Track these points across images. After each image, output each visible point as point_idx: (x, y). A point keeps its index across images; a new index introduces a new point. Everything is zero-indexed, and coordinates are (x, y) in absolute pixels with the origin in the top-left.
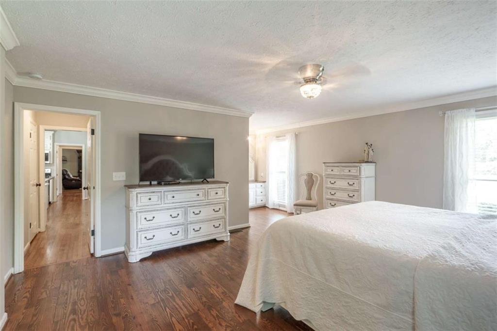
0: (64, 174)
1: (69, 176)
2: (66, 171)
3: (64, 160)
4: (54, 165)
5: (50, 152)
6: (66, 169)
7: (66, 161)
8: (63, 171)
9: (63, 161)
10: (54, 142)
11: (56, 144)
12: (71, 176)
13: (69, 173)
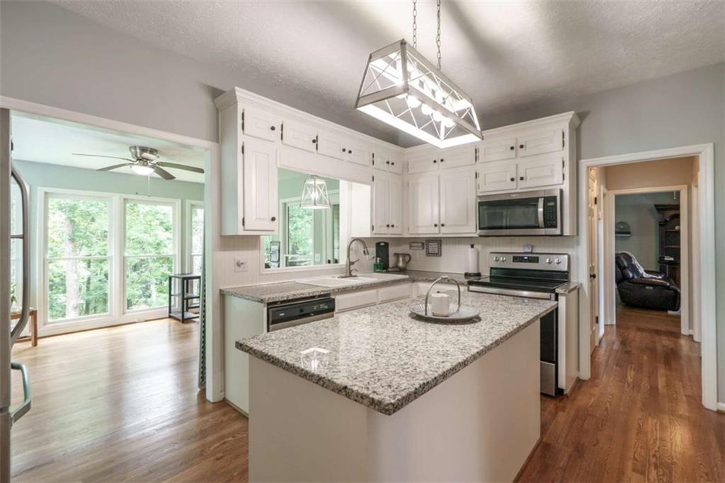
0: (622, 267)
1: (635, 270)
2: (629, 258)
3: (622, 231)
4: (578, 243)
5: (562, 192)
6: (628, 253)
7: (629, 233)
8: (618, 258)
9: (616, 233)
10: (576, 155)
11: (584, 163)
12: (641, 270)
13: (635, 262)
